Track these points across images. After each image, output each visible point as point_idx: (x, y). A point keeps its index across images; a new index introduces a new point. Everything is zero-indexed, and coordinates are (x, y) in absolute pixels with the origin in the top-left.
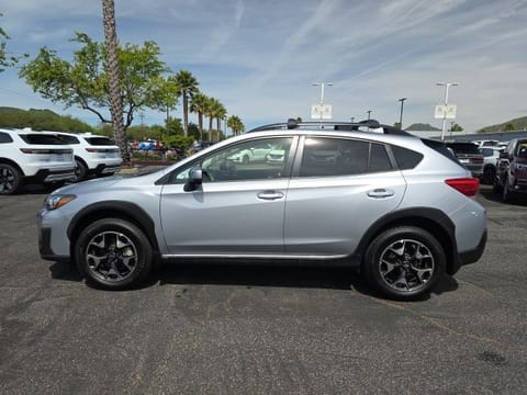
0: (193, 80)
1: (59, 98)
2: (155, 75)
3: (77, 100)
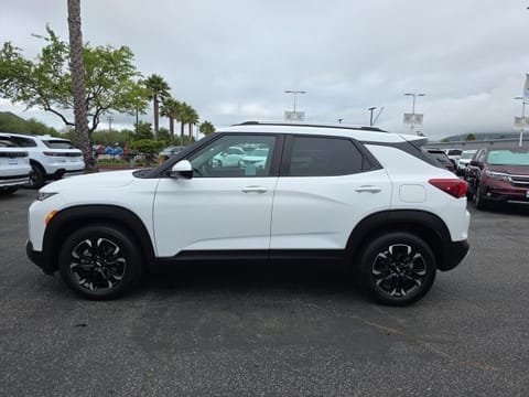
0: (165, 84)
1: (19, 98)
2: (124, 78)
3: (39, 101)
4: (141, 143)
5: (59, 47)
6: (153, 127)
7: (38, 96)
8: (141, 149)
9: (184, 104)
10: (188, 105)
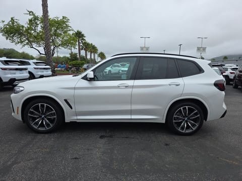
0: (83, 35)
1: (19, 42)
2: (65, 32)
3: (27, 44)
4: (74, 62)
5: (36, 18)
6: (78, 55)
7: (27, 41)
8: (74, 65)
9: (92, 44)
10: (93, 44)
